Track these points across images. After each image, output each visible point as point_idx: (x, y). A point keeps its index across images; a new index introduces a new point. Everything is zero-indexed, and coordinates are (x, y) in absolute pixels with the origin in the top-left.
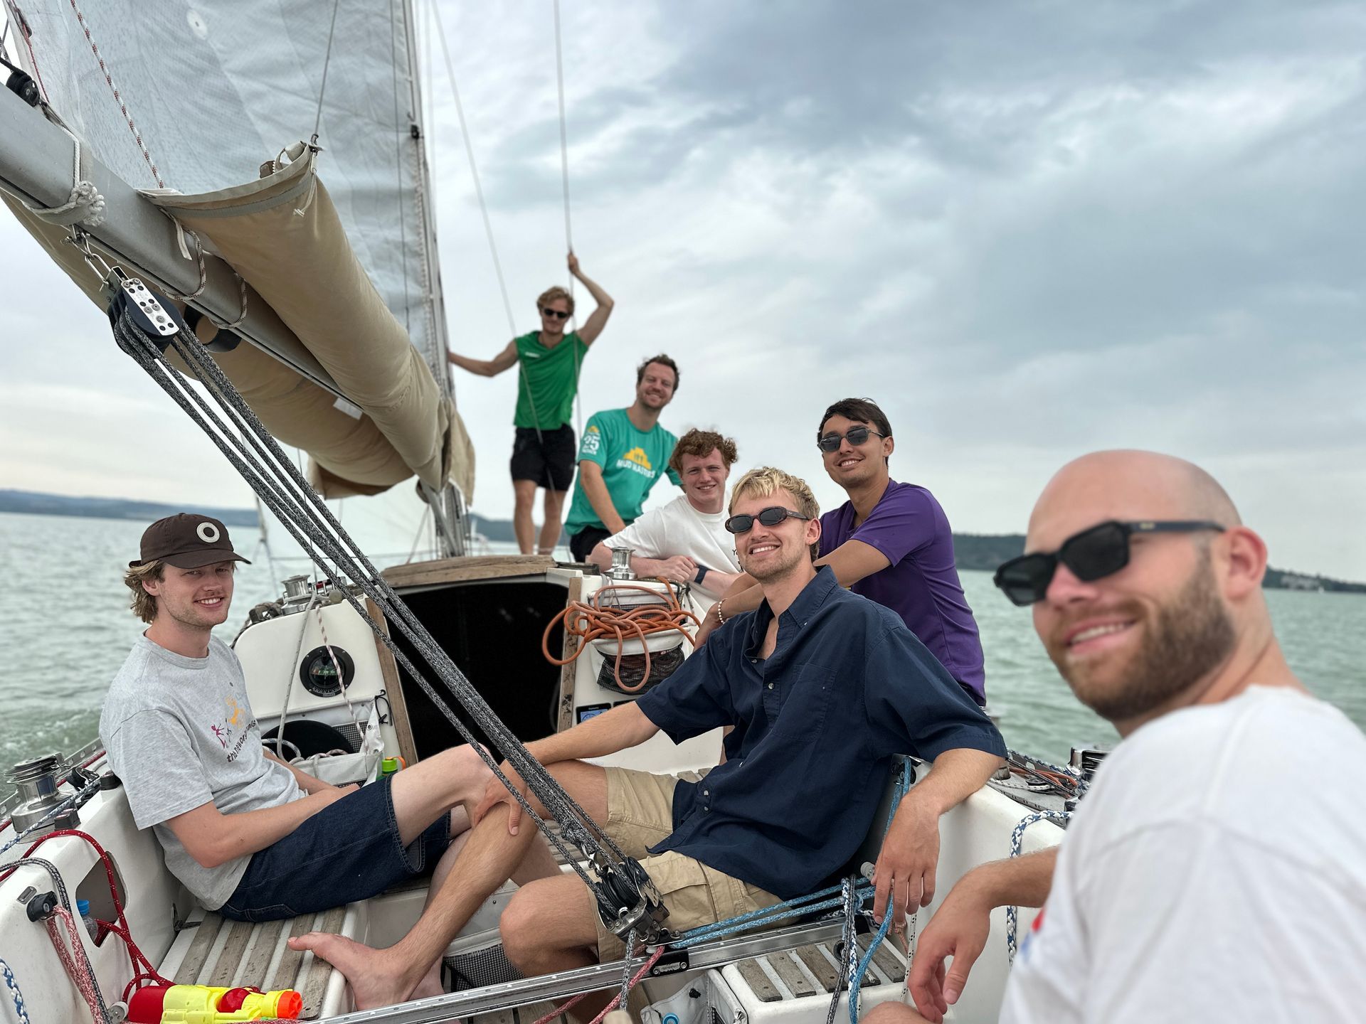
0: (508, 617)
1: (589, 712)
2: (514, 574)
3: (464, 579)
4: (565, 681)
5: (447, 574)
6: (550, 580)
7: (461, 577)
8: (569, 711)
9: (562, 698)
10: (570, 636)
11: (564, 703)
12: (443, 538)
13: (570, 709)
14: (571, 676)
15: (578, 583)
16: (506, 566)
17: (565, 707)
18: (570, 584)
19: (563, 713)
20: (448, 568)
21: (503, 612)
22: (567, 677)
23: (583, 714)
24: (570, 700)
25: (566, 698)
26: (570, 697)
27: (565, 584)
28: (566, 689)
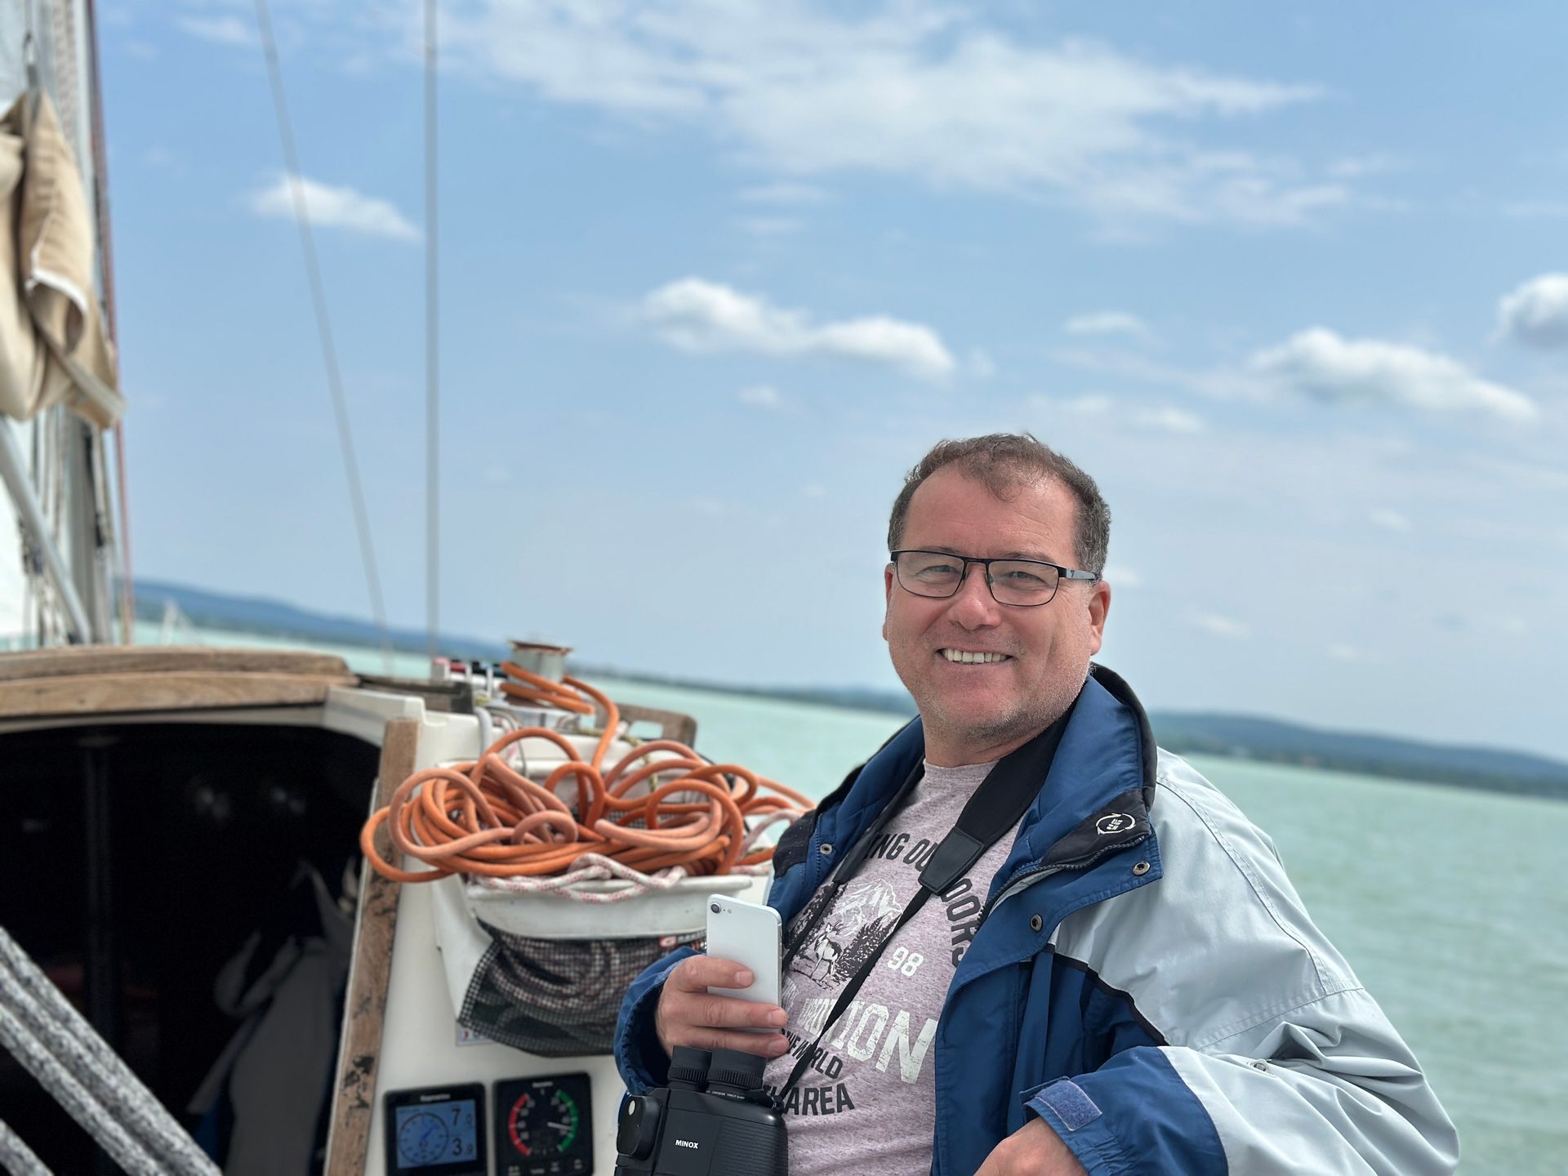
0: (297, 806)
1: (422, 1109)
2: (231, 700)
3: (90, 705)
4: (355, 1016)
5: (39, 691)
6: (334, 721)
7: (82, 702)
8: (363, 1105)
9: (343, 1065)
10: (378, 885)
11: (350, 1078)
12: (40, 580)
13: (367, 1096)
14: (375, 1001)
15: (406, 733)
16: (212, 675)
17: (351, 1091)
18: (386, 734)
19: (345, 1109)
20: (44, 675)
21: (280, 796)
22: (363, 1004)
23: (403, 1114)
24: (367, 1071)
25: (358, 1065)
26: (367, 1064)
27: (372, 732)
28: (358, 1038)
